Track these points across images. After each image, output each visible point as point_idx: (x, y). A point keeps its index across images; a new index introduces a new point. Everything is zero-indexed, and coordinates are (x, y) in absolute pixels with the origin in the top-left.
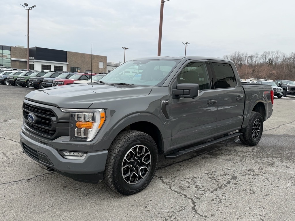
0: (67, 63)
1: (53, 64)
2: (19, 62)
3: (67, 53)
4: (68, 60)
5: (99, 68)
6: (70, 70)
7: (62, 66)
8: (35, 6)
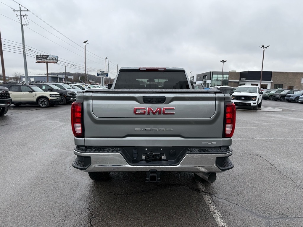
0: (272, 81)
1: (259, 83)
2: (233, 82)
3: (272, 73)
4: (272, 79)
5: (301, 84)
6: (273, 86)
7: (267, 84)
8: (269, 46)
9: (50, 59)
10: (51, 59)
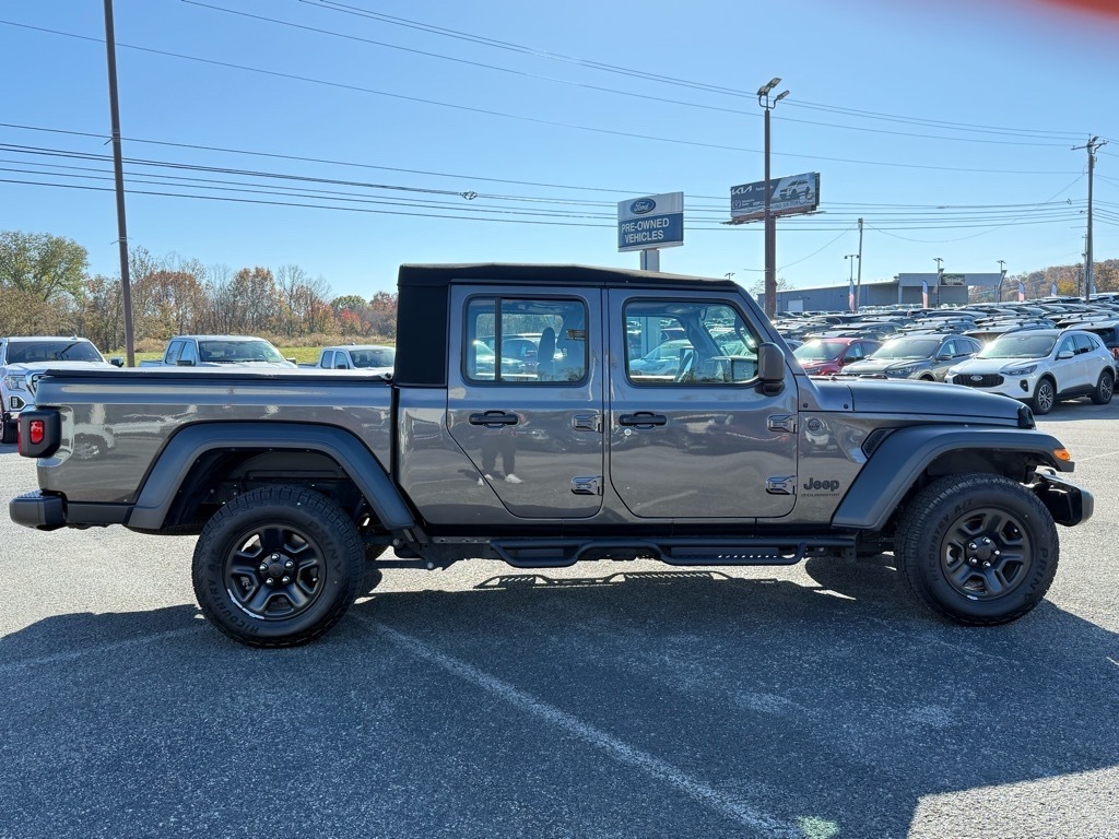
9: (783, 198)
10: (789, 193)
